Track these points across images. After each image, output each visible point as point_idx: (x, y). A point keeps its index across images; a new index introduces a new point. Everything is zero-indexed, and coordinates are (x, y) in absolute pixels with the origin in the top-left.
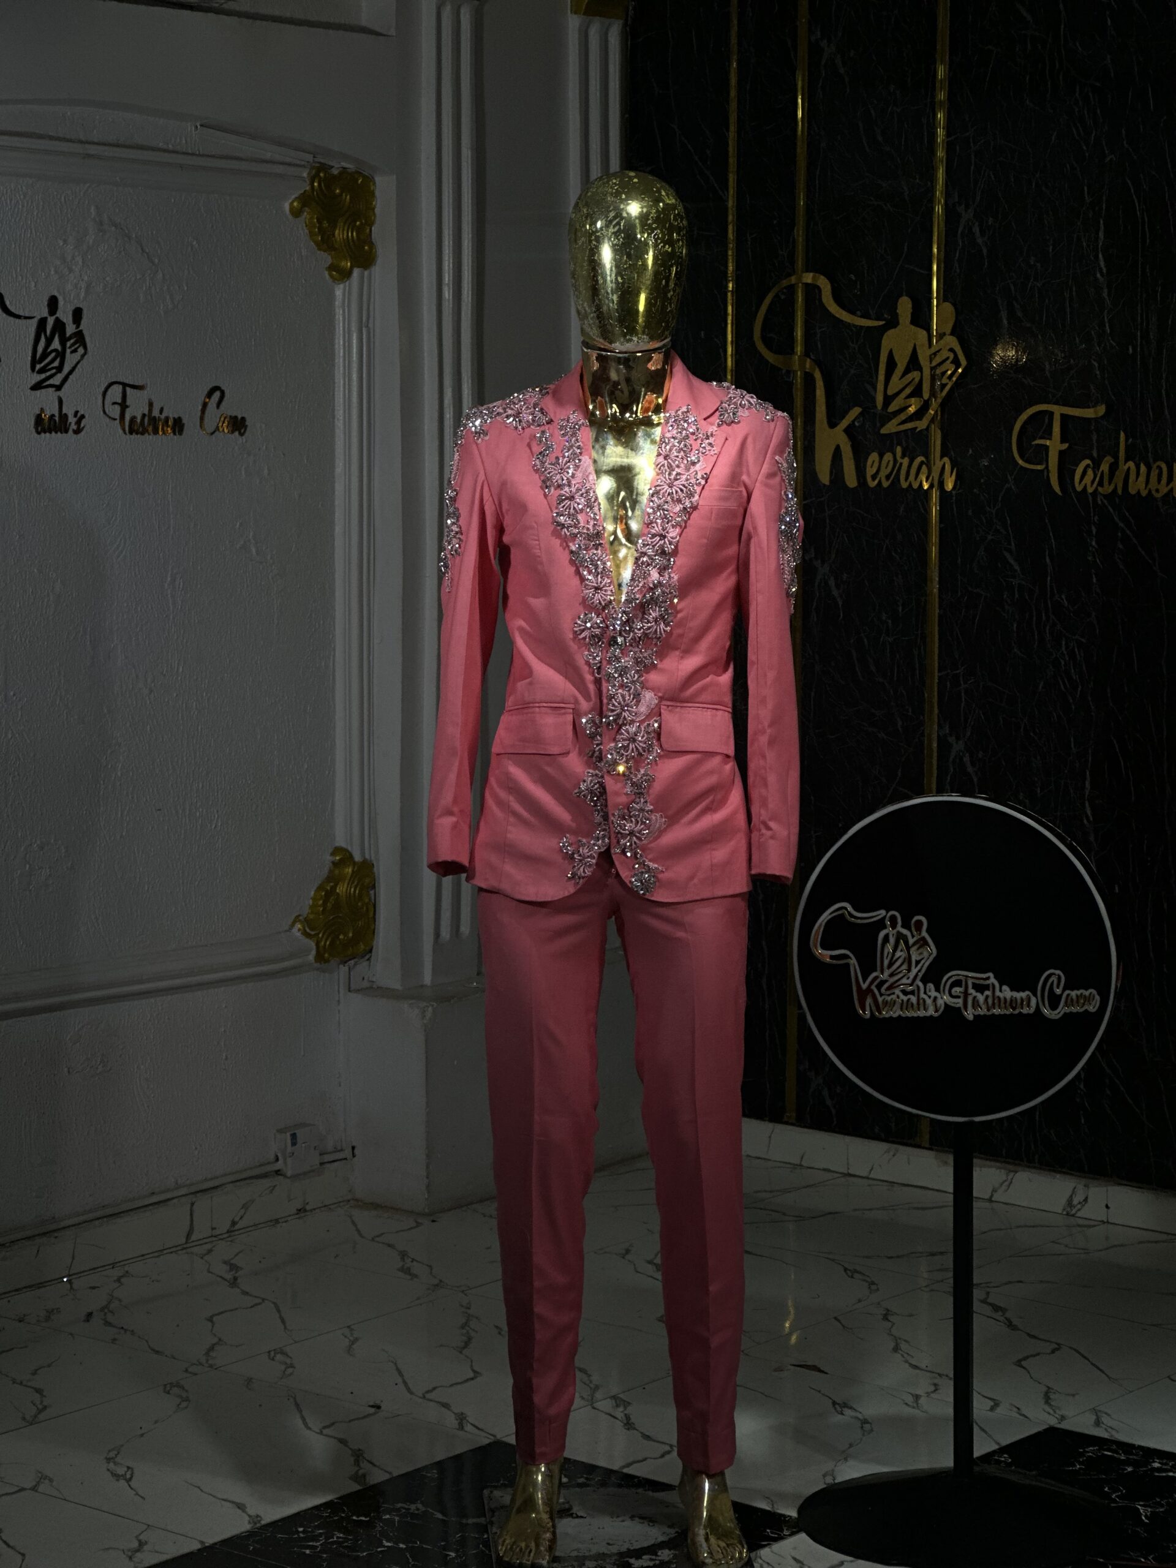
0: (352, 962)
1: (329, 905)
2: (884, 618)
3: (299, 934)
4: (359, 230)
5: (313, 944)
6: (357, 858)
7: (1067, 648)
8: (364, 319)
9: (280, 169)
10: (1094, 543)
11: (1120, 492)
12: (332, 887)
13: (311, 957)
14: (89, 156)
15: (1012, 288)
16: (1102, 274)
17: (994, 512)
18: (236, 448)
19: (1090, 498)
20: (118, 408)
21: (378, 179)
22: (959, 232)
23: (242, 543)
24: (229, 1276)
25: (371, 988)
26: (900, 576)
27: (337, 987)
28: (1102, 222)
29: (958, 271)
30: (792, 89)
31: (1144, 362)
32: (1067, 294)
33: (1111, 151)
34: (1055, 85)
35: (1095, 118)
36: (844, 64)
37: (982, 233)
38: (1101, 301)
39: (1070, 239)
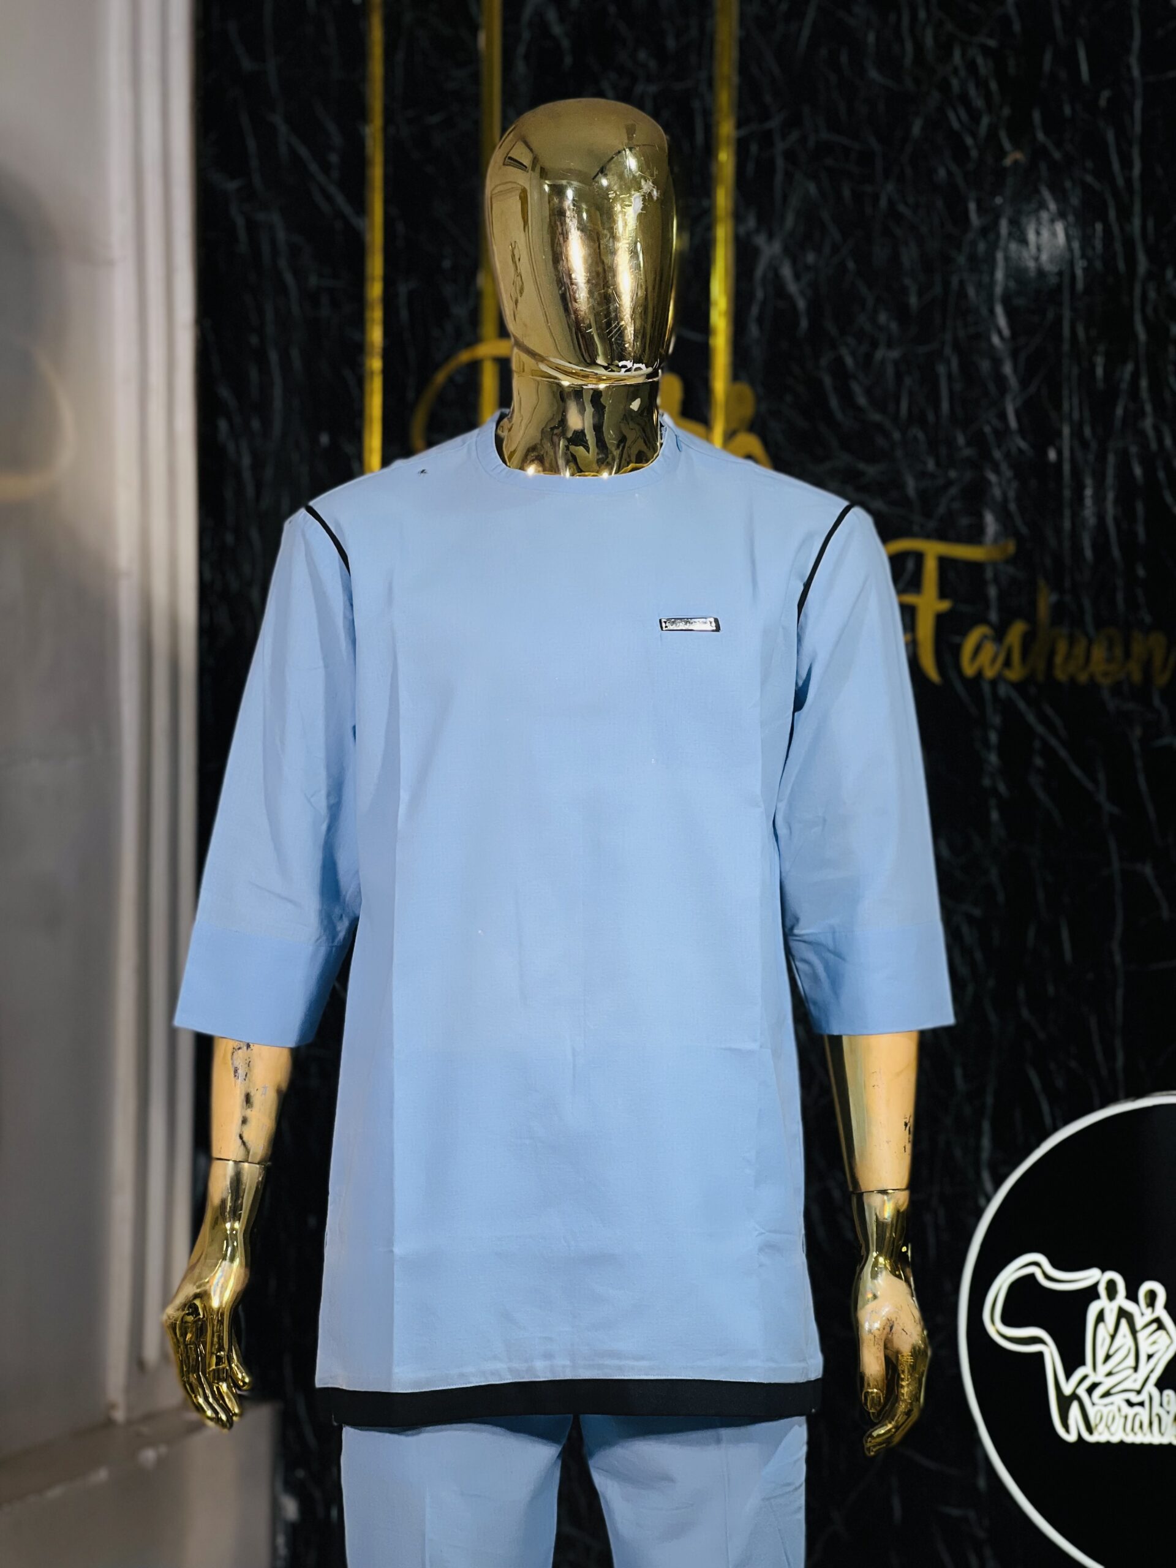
10: (993, 758)
11: (1040, 677)
15: (849, 359)
16: (1002, 338)
19: (987, 688)
22: (759, 274)
28: (1000, 257)
29: (758, 335)
30: (471, 59)
31: (1076, 474)
32: (941, 369)
33: (1017, 146)
34: (919, 48)
35: (988, 97)
36: (562, 20)
37: (797, 277)
38: (1000, 380)
39: (946, 284)
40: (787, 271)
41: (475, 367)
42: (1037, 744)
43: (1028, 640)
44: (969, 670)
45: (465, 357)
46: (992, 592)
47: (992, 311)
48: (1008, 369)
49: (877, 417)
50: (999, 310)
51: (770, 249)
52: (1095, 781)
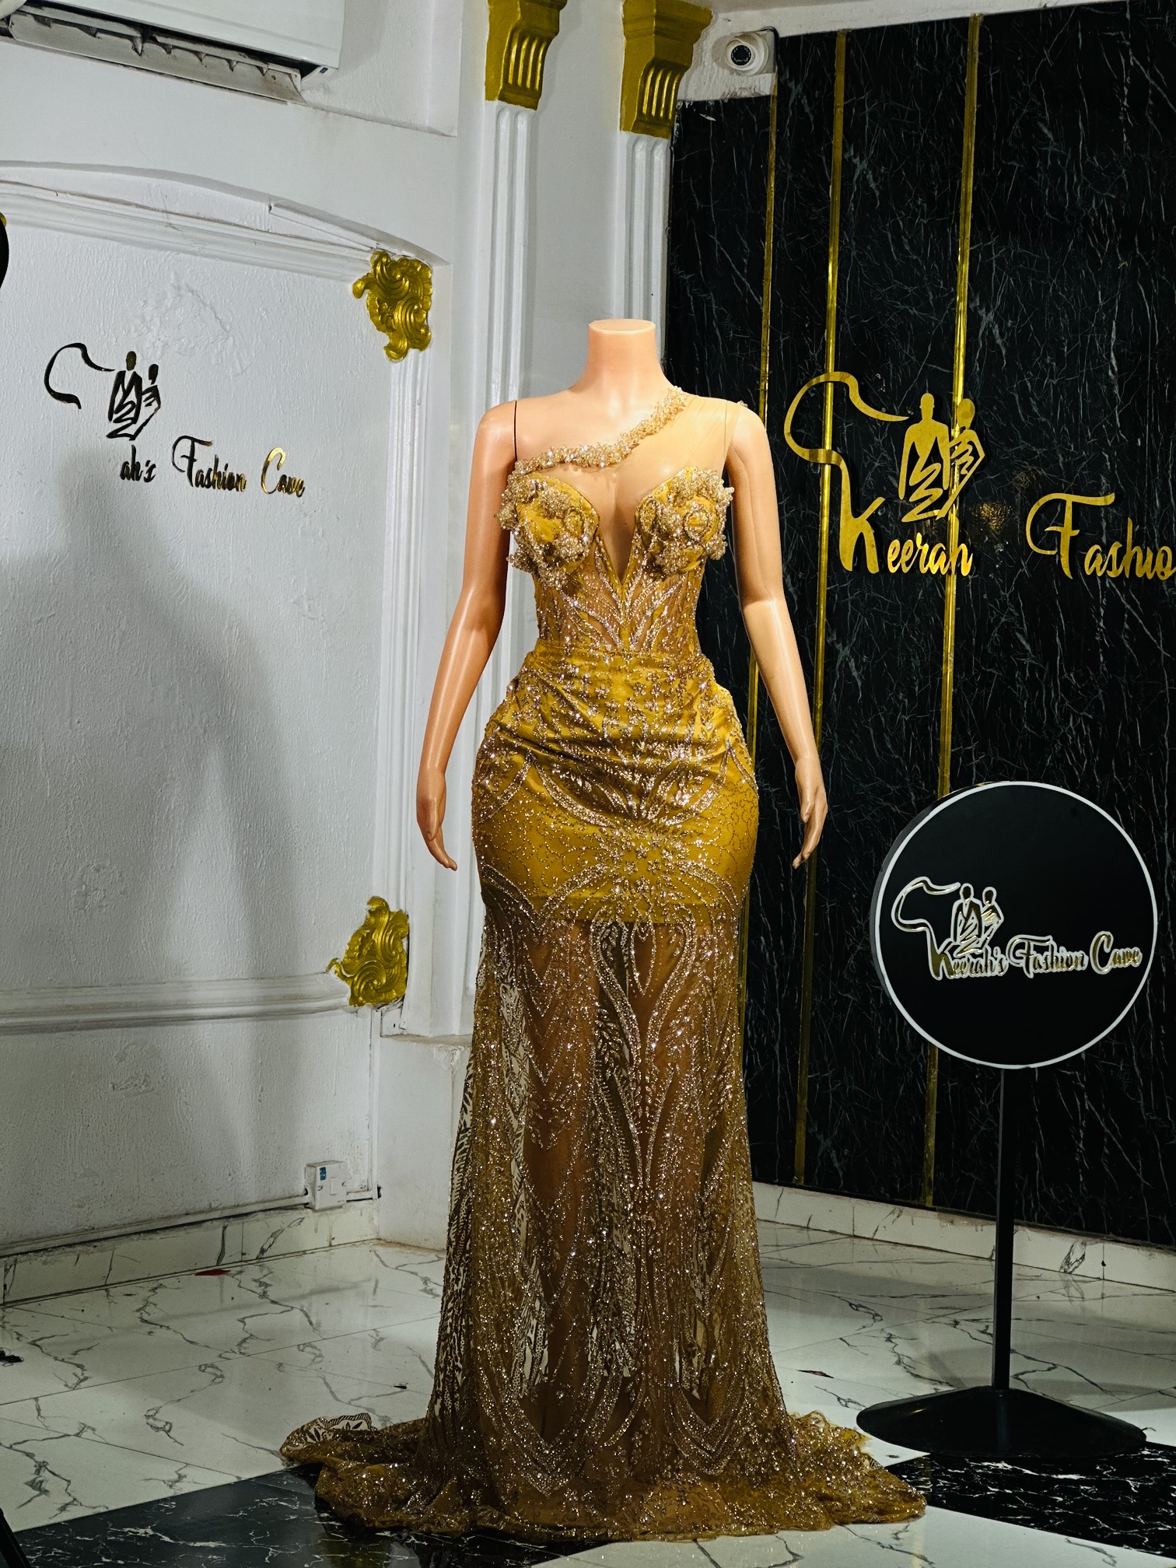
0: (385, 1007)
1: (365, 951)
2: (901, 698)
3: (335, 976)
4: (417, 313)
5: (347, 987)
6: (393, 908)
7: (1074, 725)
8: (418, 397)
9: (346, 252)
10: (1101, 624)
11: (1127, 576)
12: (368, 934)
13: (346, 999)
14: (170, 225)
15: (1029, 384)
16: (1113, 372)
17: (1008, 596)
18: (294, 508)
19: (1099, 581)
20: (186, 461)
21: (435, 268)
22: (981, 332)
23: (296, 597)
24: (260, 1290)
25: (402, 1034)
26: (917, 657)
27: (369, 1033)
28: (1114, 324)
29: (978, 369)
30: (825, 202)
31: (1152, 455)
32: (1080, 391)
33: (1125, 259)
34: (1073, 198)
35: (1110, 227)
36: (875, 180)
37: (1002, 335)
38: (1112, 396)
39: (1084, 340)
40: (996, 331)
41: (821, 387)
42: (1126, 615)
43: (1121, 553)
44: (1088, 573)
45: (814, 381)
46: (1104, 524)
47: (1109, 356)
48: (1116, 391)
49: (1044, 420)
50: (1112, 354)
51: (987, 318)
52: (1158, 639)
